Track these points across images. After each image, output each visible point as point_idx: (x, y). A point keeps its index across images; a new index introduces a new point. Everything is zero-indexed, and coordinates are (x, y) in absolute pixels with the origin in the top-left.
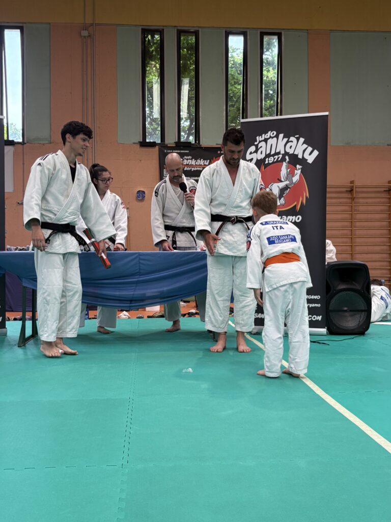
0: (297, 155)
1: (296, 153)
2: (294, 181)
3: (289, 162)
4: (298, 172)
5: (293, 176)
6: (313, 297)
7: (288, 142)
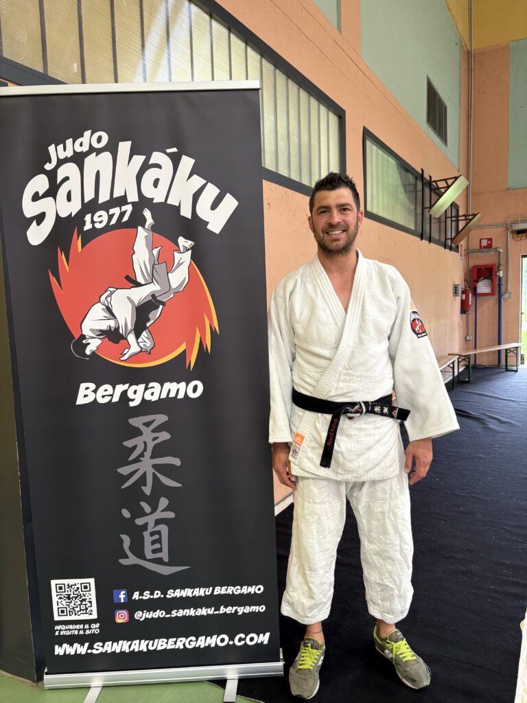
0: (177, 209)
1: (172, 201)
2: (174, 284)
3: (154, 229)
4: (184, 259)
5: (170, 266)
6: (245, 590)
7: (145, 167)
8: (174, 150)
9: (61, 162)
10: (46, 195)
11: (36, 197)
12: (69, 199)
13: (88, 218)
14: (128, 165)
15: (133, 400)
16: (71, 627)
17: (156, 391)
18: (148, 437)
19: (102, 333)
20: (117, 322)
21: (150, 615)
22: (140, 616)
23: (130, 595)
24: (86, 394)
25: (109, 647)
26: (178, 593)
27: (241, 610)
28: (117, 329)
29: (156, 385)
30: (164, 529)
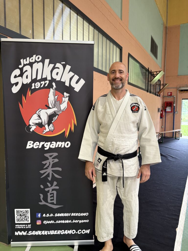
0: (64, 83)
1: (63, 80)
2: (62, 108)
3: (56, 89)
4: (66, 100)
5: (61, 102)
6: (82, 215)
7: (54, 68)
8: (64, 63)
9: (25, 65)
10: (19, 76)
11: (15, 77)
12: (27, 77)
13: (33, 84)
14: (48, 67)
15: (46, 147)
16: (21, 225)
17: (54, 145)
18: (51, 160)
19: (36, 124)
20: (42, 121)
21: (49, 222)
22: (45, 222)
23: (42, 215)
24: (30, 145)
25: (34, 233)
26: (59, 215)
27: (80, 222)
28: (42, 123)
29: (54, 143)
30: (55, 192)
